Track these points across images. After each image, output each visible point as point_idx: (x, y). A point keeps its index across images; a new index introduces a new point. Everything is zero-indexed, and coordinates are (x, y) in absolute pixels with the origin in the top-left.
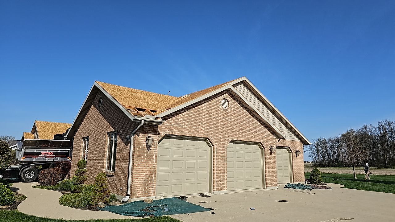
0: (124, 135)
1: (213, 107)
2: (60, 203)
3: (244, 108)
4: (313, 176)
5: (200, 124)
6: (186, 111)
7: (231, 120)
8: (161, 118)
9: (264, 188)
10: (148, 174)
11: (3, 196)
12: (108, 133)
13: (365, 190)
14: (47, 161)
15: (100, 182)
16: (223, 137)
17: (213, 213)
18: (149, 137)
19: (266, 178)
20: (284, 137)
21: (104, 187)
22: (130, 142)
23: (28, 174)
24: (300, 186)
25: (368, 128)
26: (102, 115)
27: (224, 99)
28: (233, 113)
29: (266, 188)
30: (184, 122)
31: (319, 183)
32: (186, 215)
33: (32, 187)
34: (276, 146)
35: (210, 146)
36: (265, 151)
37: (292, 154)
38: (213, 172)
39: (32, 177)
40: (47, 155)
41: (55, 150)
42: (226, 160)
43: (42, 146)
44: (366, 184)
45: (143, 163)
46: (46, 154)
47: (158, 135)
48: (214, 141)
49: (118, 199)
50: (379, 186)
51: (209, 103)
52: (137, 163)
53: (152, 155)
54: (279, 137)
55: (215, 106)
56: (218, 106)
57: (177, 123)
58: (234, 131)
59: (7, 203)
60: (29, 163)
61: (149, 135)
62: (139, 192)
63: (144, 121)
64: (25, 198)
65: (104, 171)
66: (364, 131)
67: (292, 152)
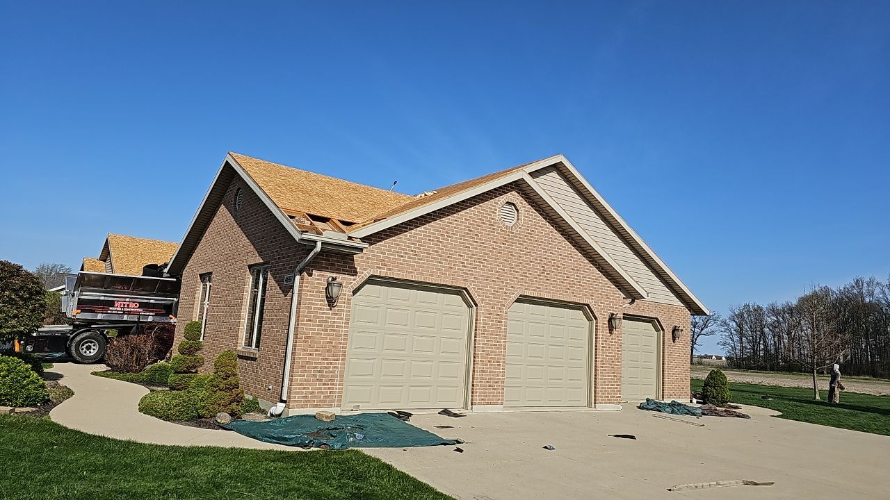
0: (282, 273)
1: (481, 219)
2: (139, 409)
3: (553, 226)
4: (711, 387)
5: (448, 257)
6: (419, 227)
7: (522, 251)
8: (360, 239)
9: (589, 405)
10: (327, 359)
11: (22, 388)
12: (250, 267)
13: (829, 425)
14: (126, 322)
15: (223, 369)
16: (501, 289)
17: (459, 450)
18: (334, 279)
19: (595, 384)
20: (644, 294)
21: (232, 380)
22: (292, 287)
23: (85, 346)
24: (675, 408)
25: (865, 285)
26: (240, 227)
27: (508, 202)
28: (526, 236)
29: (595, 407)
30: (412, 251)
31: (722, 403)
32: (400, 450)
33: (91, 374)
34: (624, 314)
35: (470, 306)
36: (597, 323)
37: (664, 334)
38: (474, 364)
39: (93, 353)
40: (126, 306)
41: (145, 299)
42: (505, 339)
43: (116, 287)
44: (835, 412)
45: (318, 334)
46: (124, 305)
47: (353, 275)
48: (479, 296)
49: (262, 408)
50: (864, 417)
51: (473, 211)
52: (304, 333)
53: (338, 319)
54: (632, 295)
55: (485, 217)
56: (492, 219)
57: (398, 252)
58: (527, 277)
59: (30, 401)
60: (89, 323)
61: (334, 275)
62: (306, 397)
63: (323, 243)
64: (70, 393)
65: (239, 348)
66: (855, 291)
67: (663, 330)
